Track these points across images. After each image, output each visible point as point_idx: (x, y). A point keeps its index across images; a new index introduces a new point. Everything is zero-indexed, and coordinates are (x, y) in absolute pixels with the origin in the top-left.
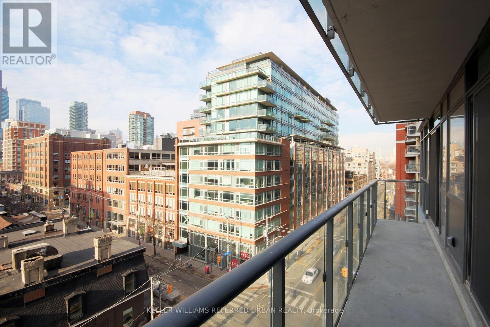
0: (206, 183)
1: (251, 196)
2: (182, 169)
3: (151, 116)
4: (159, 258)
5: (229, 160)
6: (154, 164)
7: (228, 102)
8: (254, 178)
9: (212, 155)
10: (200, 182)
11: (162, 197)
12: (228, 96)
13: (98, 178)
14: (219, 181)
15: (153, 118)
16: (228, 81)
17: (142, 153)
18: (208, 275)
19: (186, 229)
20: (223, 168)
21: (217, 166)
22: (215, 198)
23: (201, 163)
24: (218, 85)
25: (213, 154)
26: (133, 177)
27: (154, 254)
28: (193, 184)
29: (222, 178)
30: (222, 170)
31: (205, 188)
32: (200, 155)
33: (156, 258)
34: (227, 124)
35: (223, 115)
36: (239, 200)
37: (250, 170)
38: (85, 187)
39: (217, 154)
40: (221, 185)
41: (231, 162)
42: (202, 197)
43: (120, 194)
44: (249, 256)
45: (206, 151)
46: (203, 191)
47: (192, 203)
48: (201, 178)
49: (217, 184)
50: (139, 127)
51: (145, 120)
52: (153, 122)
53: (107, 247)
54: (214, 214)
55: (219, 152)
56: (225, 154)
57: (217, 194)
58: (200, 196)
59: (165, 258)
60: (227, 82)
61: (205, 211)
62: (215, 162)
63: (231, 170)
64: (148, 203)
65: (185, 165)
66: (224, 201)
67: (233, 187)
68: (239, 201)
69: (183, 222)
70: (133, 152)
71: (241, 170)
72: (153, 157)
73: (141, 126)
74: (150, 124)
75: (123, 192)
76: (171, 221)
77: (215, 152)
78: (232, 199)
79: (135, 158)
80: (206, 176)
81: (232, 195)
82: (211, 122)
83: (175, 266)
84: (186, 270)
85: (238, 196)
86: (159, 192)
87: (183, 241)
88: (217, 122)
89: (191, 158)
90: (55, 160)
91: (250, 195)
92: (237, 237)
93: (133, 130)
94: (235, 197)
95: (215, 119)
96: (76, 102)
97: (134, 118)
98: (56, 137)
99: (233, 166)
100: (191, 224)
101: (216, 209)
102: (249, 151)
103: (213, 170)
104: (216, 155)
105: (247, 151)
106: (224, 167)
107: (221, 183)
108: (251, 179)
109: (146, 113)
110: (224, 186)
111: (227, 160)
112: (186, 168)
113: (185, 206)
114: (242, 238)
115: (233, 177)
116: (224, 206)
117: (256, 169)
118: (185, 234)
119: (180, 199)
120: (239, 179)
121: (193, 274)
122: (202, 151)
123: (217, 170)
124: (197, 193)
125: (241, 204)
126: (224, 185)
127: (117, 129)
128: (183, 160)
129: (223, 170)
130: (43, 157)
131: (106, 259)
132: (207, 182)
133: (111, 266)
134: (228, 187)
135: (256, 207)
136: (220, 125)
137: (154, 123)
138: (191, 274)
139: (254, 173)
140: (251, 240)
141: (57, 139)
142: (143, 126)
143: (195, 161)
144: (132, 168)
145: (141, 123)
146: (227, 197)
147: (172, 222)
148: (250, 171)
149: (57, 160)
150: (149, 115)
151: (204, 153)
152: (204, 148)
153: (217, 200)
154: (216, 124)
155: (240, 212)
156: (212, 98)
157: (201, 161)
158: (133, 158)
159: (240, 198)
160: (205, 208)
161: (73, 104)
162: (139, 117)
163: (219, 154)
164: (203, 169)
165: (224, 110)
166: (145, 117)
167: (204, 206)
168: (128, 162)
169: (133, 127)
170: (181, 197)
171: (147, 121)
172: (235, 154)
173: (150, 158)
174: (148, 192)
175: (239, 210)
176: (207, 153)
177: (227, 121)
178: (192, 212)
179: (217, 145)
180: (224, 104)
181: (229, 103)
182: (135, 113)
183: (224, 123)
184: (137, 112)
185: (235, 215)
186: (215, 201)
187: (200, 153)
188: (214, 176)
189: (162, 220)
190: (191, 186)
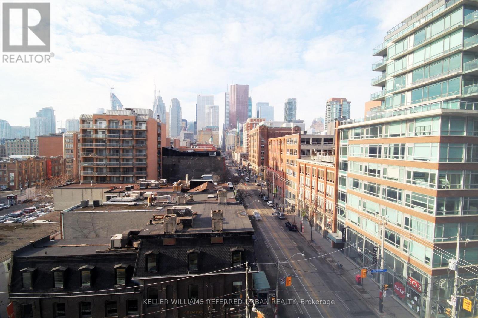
0: (366, 174)
1: (429, 200)
2: (342, 155)
3: (348, 101)
4: (314, 245)
5: (398, 145)
6: (326, 149)
7: (411, 63)
8: (436, 172)
9: (374, 138)
10: (360, 171)
11: (323, 184)
12: (412, 55)
13: (282, 160)
14: (382, 172)
15: (349, 103)
16: (411, 33)
17: (313, 139)
18: (358, 286)
19: (344, 223)
20: (388, 155)
21: (380, 153)
22: (376, 194)
23: (362, 148)
24: (397, 44)
25: (377, 137)
26: (304, 161)
27: (311, 239)
28: (352, 173)
29: (386, 168)
30: (386, 159)
31: (365, 179)
32: (361, 139)
33: (311, 243)
34: (409, 95)
35: (403, 83)
36: (409, 202)
37: (429, 159)
38: (275, 168)
39: (381, 136)
40: (385, 178)
41: (400, 146)
42: (361, 191)
43: (294, 176)
44: (421, 288)
45: (367, 134)
46: (362, 183)
47: (350, 195)
48: (361, 166)
49: (379, 176)
50: (335, 114)
51: (341, 105)
52: (349, 106)
53: (219, 221)
54: (374, 214)
55: (384, 134)
56: (392, 136)
57: (378, 189)
58: (359, 188)
59: (319, 247)
60: (410, 35)
61: (364, 207)
62: (378, 147)
63: (400, 159)
64: (312, 188)
65: (345, 151)
66: (388, 199)
67: (401, 182)
68: (410, 204)
69: (341, 215)
70: (304, 137)
71: (415, 159)
72: (324, 142)
73: (336, 112)
74: (346, 109)
75: (296, 174)
76: (330, 210)
77: (378, 135)
78: (400, 199)
79: (307, 143)
80: (367, 164)
81: (400, 194)
82: (386, 96)
83: (326, 259)
84: (335, 268)
85: (408, 196)
86: (322, 178)
87: (339, 235)
88: (394, 94)
89: (351, 143)
90: (262, 146)
91: (428, 198)
92: (404, 253)
93: (329, 117)
94: (404, 197)
95: (392, 91)
96: (289, 99)
97: (330, 105)
98: (263, 128)
99: (403, 153)
100: (349, 219)
101: (378, 208)
102: (430, 130)
103: (376, 158)
104: (380, 138)
105: (427, 130)
106: (390, 154)
107: (385, 176)
108: (431, 174)
109: (341, 99)
110: (389, 180)
111: (395, 145)
112: (346, 154)
113: (343, 197)
114: (411, 257)
115: (402, 168)
116: (388, 205)
117: (441, 159)
118: (342, 229)
119: (339, 188)
120: (411, 172)
121: (341, 277)
122: (363, 134)
123: (380, 158)
124: (356, 185)
125: (412, 209)
126: (388, 178)
127: (321, 117)
128: (343, 145)
129: (388, 158)
130: (256, 143)
131: (219, 231)
132: (367, 172)
133: (222, 238)
134: (394, 181)
135: (436, 218)
136: (398, 98)
137: (351, 107)
138: (339, 276)
139: (438, 165)
140: (426, 265)
141: (264, 129)
142: (338, 111)
143: (355, 146)
144: (303, 153)
145: (337, 109)
146: (392, 195)
147: (331, 212)
148: (430, 162)
149: (263, 146)
150: (345, 100)
151: (365, 135)
152: (365, 129)
153: (378, 196)
154: (392, 97)
155: (411, 221)
156: (389, 64)
157: (361, 146)
158: (305, 143)
159: (411, 199)
160: (364, 203)
161: (287, 101)
162: (335, 103)
163: (383, 137)
164: (363, 156)
165: (404, 76)
166: (341, 103)
167: (363, 200)
168: (300, 147)
169: (329, 114)
170: (340, 187)
171: (343, 106)
172: (406, 136)
173: (321, 143)
174: (313, 177)
175: (408, 216)
176: (369, 135)
177: (408, 90)
178: (350, 205)
179: (383, 124)
180: (406, 68)
181: (413, 65)
182: (332, 100)
183: (403, 94)
184: (334, 99)
185: (402, 222)
186: (376, 197)
187: (361, 136)
188: (376, 165)
189: (323, 208)
190: (350, 175)
